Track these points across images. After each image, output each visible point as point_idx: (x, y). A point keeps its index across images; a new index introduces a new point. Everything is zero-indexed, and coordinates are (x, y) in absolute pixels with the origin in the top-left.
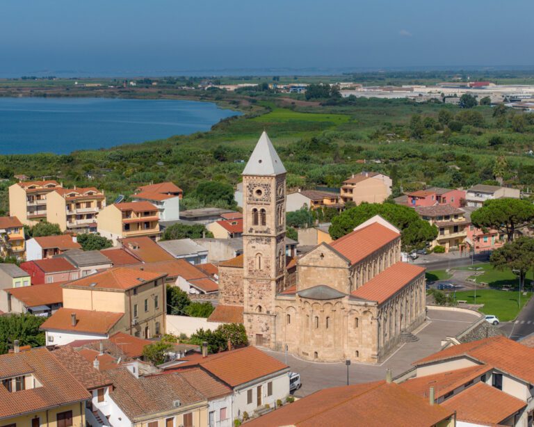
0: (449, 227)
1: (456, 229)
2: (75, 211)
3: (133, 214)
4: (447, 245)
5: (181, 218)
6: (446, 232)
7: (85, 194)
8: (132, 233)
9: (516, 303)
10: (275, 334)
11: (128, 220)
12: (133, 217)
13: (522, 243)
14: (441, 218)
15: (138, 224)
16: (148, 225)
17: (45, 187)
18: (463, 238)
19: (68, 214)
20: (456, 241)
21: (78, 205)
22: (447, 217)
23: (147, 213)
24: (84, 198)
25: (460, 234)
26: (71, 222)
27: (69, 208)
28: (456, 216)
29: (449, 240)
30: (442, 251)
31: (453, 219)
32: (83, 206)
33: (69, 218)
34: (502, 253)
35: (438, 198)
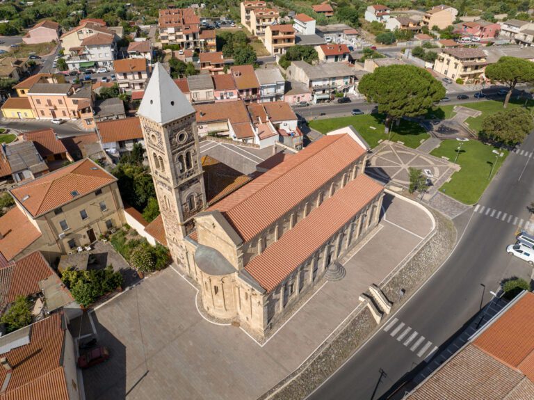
0: (472, 67)
1: (477, 67)
2: (261, 23)
3: (280, 33)
4: (467, 79)
5: (317, 31)
6: (469, 69)
7: (269, 14)
8: (277, 45)
9: (490, 168)
10: (189, 266)
11: (275, 37)
12: (281, 35)
13: (513, 116)
14: (467, 59)
15: (284, 40)
16: (289, 40)
17: (257, 5)
18: (480, 73)
19: (257, 25)
20: (475, 76)
21: (264, 20)
22: (472, 59)
23: (289, 33)
24: (267, 16)
25: (479, 71)
26: (259, 29)
27: (258, 21)
28: (479, 58)
29: (469, 75)
30: (462, 83)
31: (477, 61)
32: (267, 20)
33: (258, 27)
34: (493, 122)
35: (481, 28)
